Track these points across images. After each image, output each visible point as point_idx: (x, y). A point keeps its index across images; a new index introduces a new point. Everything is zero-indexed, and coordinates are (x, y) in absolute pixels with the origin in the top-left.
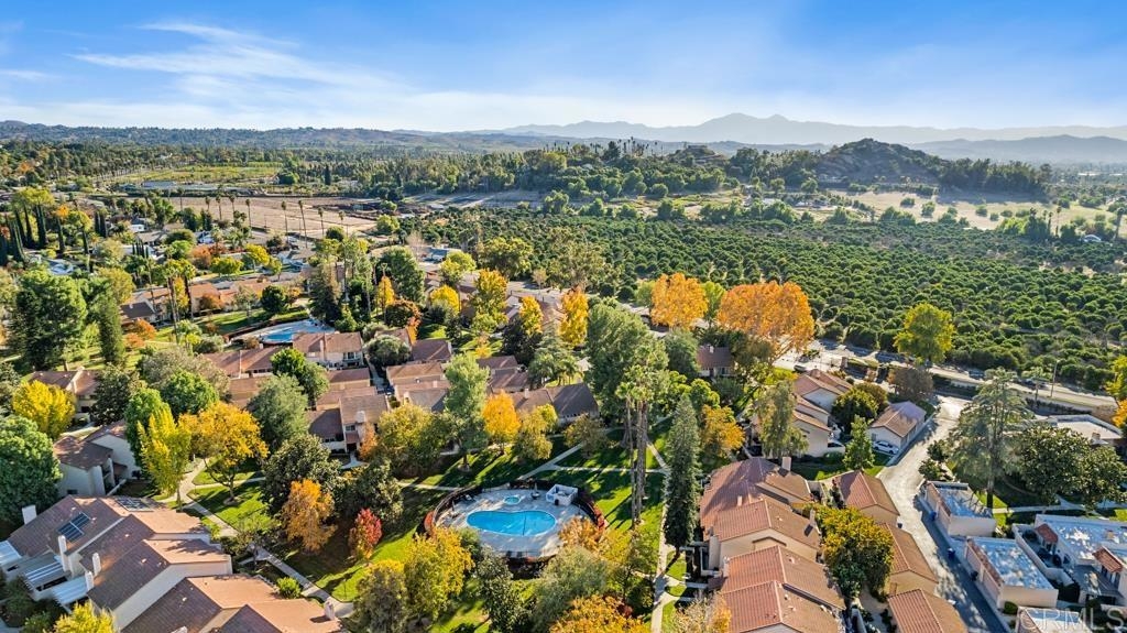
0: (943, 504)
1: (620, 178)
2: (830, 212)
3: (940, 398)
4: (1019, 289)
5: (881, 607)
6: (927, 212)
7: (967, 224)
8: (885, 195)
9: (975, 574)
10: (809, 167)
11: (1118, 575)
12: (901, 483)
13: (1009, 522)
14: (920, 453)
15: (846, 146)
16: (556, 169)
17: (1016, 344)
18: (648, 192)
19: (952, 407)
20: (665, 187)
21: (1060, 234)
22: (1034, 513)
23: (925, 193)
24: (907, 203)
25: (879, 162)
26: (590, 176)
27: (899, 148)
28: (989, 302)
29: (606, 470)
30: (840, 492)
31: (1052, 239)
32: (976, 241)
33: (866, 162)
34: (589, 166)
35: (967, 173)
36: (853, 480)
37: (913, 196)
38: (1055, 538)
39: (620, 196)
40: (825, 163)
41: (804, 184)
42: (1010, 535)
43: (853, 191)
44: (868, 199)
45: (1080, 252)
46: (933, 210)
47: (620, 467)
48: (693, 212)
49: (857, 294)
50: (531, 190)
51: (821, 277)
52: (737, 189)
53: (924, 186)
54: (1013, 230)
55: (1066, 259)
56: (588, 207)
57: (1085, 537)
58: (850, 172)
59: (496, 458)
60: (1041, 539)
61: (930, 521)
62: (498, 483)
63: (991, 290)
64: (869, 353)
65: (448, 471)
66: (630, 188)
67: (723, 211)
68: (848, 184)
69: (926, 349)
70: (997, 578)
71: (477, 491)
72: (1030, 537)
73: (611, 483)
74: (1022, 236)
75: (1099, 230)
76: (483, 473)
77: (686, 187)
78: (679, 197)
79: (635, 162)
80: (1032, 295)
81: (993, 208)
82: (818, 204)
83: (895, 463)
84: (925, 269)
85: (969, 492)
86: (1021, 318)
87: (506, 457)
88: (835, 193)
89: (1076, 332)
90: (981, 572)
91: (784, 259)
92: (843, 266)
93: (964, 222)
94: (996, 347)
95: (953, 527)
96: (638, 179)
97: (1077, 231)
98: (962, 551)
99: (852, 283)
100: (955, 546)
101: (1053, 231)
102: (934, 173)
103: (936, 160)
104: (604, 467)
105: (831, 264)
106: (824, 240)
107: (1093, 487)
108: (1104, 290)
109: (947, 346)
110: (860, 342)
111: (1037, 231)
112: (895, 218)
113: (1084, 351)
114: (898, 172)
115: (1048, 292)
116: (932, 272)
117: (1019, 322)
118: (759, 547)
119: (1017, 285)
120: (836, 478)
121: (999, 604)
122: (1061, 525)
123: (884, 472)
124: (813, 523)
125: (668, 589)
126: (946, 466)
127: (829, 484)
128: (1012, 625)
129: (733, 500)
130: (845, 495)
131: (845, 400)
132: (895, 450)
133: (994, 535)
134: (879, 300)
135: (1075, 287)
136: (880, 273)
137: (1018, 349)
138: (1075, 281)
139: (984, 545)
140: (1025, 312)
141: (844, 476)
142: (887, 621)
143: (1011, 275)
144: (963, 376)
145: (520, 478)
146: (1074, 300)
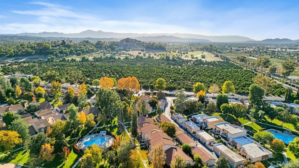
0: (177, 118)
1: (68, 50)
2: (124, 57)
3: (166, 97)
4: (170, 72)
6: (144, 55)
7: (154, 58)
8: (134, 51)
9: (187, 129)
10: (116, 45)
11: (207, 123)
12: (167, 114)
13: (187, 118)
14: (168, 109)
15: (123, 40)
16: (48, 48)
17: (175, 84)
18: (76, 54)
19: (169, 99)
20: (81, 52)
21: (172, 59)
22: (191, 116)
23: (143, 51)
24: (140, 53)
25: (131, 44)
26: (59, 50)
27: (135, 40)
28: (166, 75)
29: (109, 126)
30: (158, 119)
31: (171, 60)
32: (157, 62)
33: (128, 44)
34: (58, 47)
35: (151, 45)
36: (160, 117)
37: (140, 51)
38: (196, 119)
39: (69, 55)
40: (119, 44)
41: (116, 50)
42: (189, 121)
43: (127, 51)
44: (131, 52)
45: (177, 63)
46: (146, 55)
47: (111, 124)
48: (91, 58)
49: (140, 77)
50: (41, 55)
51: (131, 74)
52: (99, 51)
53: (142, 49)
54: (163, 59)
55: (175, 64)
56: (62, 59)
57: (200, 118)
58: (125, 46)
59: (81, 129)
60: (193, 119)
61: (175, 121)
62: (86, 134)
63: (165, 73)
64: (149, 90)
65: (71, 135)
66: (71, 53)
67: (99, 58)
68: (125, 49)
69: (161, 88)
70: (191, 128)
71: (82, 138)
72: (192, 120)
73: (112, 128)
74: (165, 60)
75: (178, 58)
76: (80, 133)
77: (86, 52)
78: (85, 55)
79: (71, 45)
80: (173, 73)
81: (157, 54)
82: (120, 55)
83: (164, 112)
84: (151, 69)
85: (180, 114)
86: (173, 78)
87: (84, 128)
88: (123, 52)
89: (183, 80)
90: (188, 128)
91: (120, 70)
92: (134, 70)
93: (153, 57)
94: (172, 85)
95: (180, 121)
96: (73, 50)
97: (175, 58)
98: (183, 125)
99: (138, 74)
100: (181, 125)
101: (170, 58)
102: (144, 46)
103: (143, 43)
104: (108, 125)
105: (131, 70)
106: (126, 64)
107: (198, 109)
108: (184, 71)
109: (165, 86)
110: (146, 88)
111: (168, 59)
112: (139, 57)
113: (186, 84)
114: (136, 46)
115: (175, 72)
116: (152, 70)
117: (173, 79)
118: (153, 133)
119: (169, 71)
120: (156, 117)
121: (192, 133)
122: (196, 117)
123: (163, 114)
124: (159, 126)
125: (137, 146)
126: (174, 111)
127: (155, 118)
128: (195, 135)
129: (141, 126)
130: (160, 120)
131: (152, 100)
132: (163, 109)
133: (187, 121)
134: (145, 78)
135: (179, 71)
136: (142, 71)
137: (176, 85)
138: (178, 69)
139: (187, 123)
140: (173, 77)
141: (158, 116)
142: (177, 140)
143: (167, 69)
144: (168, 92)
145: (90, 132)
146: (180, 73)
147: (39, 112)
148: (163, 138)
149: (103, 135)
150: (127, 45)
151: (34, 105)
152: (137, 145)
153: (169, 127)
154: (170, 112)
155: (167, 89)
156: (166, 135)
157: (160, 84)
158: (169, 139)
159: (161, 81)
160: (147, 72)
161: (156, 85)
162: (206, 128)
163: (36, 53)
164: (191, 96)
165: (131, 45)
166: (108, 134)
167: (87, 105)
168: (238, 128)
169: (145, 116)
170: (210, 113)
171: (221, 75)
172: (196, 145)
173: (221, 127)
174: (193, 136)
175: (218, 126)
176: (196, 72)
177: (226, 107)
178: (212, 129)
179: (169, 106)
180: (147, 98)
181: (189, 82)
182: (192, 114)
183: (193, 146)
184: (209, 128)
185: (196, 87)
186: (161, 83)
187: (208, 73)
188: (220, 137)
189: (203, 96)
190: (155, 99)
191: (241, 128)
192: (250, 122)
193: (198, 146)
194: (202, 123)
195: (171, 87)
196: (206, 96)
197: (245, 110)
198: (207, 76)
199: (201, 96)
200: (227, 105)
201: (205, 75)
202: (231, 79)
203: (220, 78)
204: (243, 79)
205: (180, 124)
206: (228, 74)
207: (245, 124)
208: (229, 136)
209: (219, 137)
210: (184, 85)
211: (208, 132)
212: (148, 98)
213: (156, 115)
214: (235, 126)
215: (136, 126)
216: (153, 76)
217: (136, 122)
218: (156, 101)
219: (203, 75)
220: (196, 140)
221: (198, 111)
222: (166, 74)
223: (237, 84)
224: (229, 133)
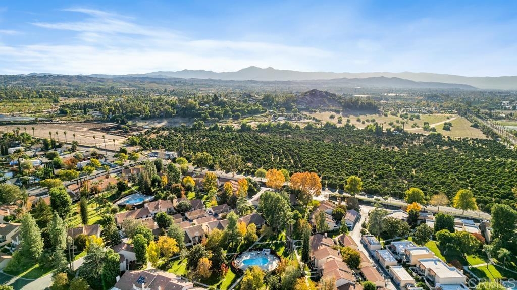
0: (368, 242)
1: (221, 112)
2: (305, 123)
3: (360, 206)
5: (359, 271)
6: (340, 122)
7: (355, 127)
8: (323, 113)
9: (379, 260)
10: (294, 101)
11: (409, 255)
12: (355, 235)
13: (385, 244)
14: (358, 227)
15: (306, 93)
16: (194, 107)
17: (379, 184)
18: (233, 116)
19: (365, 210)
20: (240, 114)
21: (386, 131)
22: (390, 241)
23: (338, 112)
24: (332, 117)
25: (319, 99)
26: (209, 111)
27: (326, 93)
29: (274, 242)
30: (341, 241)
31: (384, 134)
32: (359, 135)
33: (315, 99)
34: (207, 105)
35: (352, 103)
36: (344, 237)
37: (333, 113)
38: (396, 247)
39: (223, 119)
40: (299, 100)
41: (293, 110)
42: (385, 248)
43: (311, 112)
44: (317, 115)
46: (342, 120)
47: (277, 240)
48: (254, 124)
49: (326, 166)
50: (185, 117)
52: (267, 112)
53: (337, 109)
54: (371, 130)
56: (213, 126)
58: (310, 103)
59: (240, 242)
60: (392, 248)
61: (366, 247)
62: (245, 250)
64: (336, 191)
65: (228, 248)
66: (226, 115)
67: (266, 126)
68: (309, 109)
69: (355, 190)
70: (384, 260)
71: (241, 254)
72: (390, 248)
73: (278, 246)
74: (374, 133)
75: (398, 129)
76: (238, 248)
77: (248, 113)
78: (245, 118)
79: (225, 103)
82: (300, 119)
83: (352, 230)
84: (345, 152)
85: (374, 237)
86: (379, 172)
87: (243, 241)
88: (305, 113)
94: (373, 186)
95: (372, 247)
96: (228, 111)
97: (392, 129)
98: (375, 254)
101: (383, 130)
102: (340, 103)
103: (340, 98)
104: (272, 241)
106: (307, 138)
107: (403, 233)
108: (401, 158)
109: (361, 188)
110: (332, 187)
111: (379, 131)
113: (398, 185)
114: (327, 103)
115: (385, 160)
117: (378, 175)
118: (329, 260)
120: (339, 236)
121: (385, 266)
122: (397, 244)
123: (350, 234)
124: (339, 251)
125: (306, 275)
126: (366, 230)
127: (337, 239)
128: (388, 271)
129: (315, 248)
130: (343, 242)
131: (336, 211)
132: (352, 226)
133: (382, 249)
134: (333, 168)
136: (331, 155)
137: (379, 186)
139: (380, 252)
140: (380, 170)
141: (341, 237)
142: (361, 275)
144: (365, 198)
145: (250, 248)
147: (190, 214)
149: (266, 254)
150: (312, 102)
151: (185, 204)
152: (307, 272)
153: (351, 256)
154: (361, 232)
156: (345, 266)
157: (352, 184)
158: (347, 272)
159: (355, 179)
160: (338, 157)
162: (407, 263)
163: (178, 115)
165: (318, 101)
166: (273, 253)
167: (248, 209)
168: (454, 270)
170: (421, 240)
172: (386, 285)
173: (427, 265)
174: (385, 272)
175: (422, 263)
177: (444, 235)
178: (415, 266)
179: (362, 221)
180: (330, 205)
181: (405, 181)
182: (392, 238)
183: (381, 285)
184: (412, 263)
185: (409, 194)
188: (424, 279)
189: (416, 213)
190: (342, 210)
191: (459, 271)
192: (486, 264)
193: (388, 287)
194: (403, 254)
195: (371, 190)
199: (412, 211)
200: (446, 232)
205: (372, 252)
208: (436, 280)
209: (422, 278)
211: (409, 269)
212: (332, 206)
213: (339, 234)
214: (450, 267)
215: (308, 248)
216: (347, 166)
217: (308, 243)
218: (343, 212)
220: (388, 279)
221: (403, 236)
222: (369, 164)
224: (436, 276)
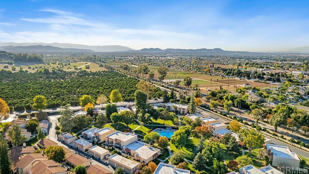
0: (65, 138)
3: (48, 117)
5: (65, 163)
7: (28, 72)
11: (99, 136)
12: (52, 137)
13: (77, 136)
14: (53, 130)
19: (53, 119)
21: (52, 72)
22: (81, 132)
23: (11, 64)
24: (5, 67)
30: (41, 145)
32: (33, 76)
35: (22, 57)
36: (43, 141)
38: (87, 135)
42: (79, 138)
45: (58, 76)
46: (15, 69)
49: (9, 97)
53: (9, 62)
54: (41, 72)
55: (56, 78)
57: (91, 133)
60: (84, 136)
61: (63, 142)
63: (45, 88)
64: (24, 112)
69: (41, 107)
70: (82, 146)
72: (82, 137)
74: (44, 73)
75: (59, 70)
80: (54, 88)
81: (32, 66)
83: (48, 134)
84: (24, 86)
85: (68, 134)
89: (68, 94)
90: (79, 147)
93: (26, 71)
94: (54, 102)
95: (69, 141)
97: (55, 71)
98: (73, 145)
101: (50, 71)
102: (11, 58)
103: (10, 54)
107: (88, 123)
108: (67, 84)
109: (46, 104)
110: (19, 109)
111: (46, 72)
112: (5, 72)
113: (71, 98)
115: (57, 86)
116: (27, 87)
117: (55, 95)
118: (34, 165)
119: (50, 86)
120: (37, 143)
121: (84, 151)
122: (86, 132)
123: (47, 137)
124: (43, 153)
126: (60, 131)
127: (36, 145)
128: (88, 153)
129: (16, 159)
130: (43, 145)
131: (29, 124)
132: (46, 132)
133: (76, 139)
134: (17, 97)
135: (62, 84)
136: (12, 89)
137: (59, 101)
138: (61, 83)
139: (77, 142)
140: (55, 92)
141: (40, 142)
142: (68, 164)
143: (47, 84)
144: (51, 111)
146: (63, 87)
148: (49, 167)
153: (56, 152)
154: (56, 133)
155: (48, 107)
156: (53, 163)
157: (38, 102)
158: (57, 166)
159: (40, 98)
160: (19, 89)
161: (34, 105)
162: (99, 142)
164: (78, 111)
168: (129, 134)
169: (22, 145)
170: (100, 125)
171: (107, 84)
172: (91, 163)
173: (114, 137)
174: (86, 155)
175: (110, 137)
176: (81, 84)
177: (115, 116)
178: (105, 142)
179: (54, 126)
180: (22, 122)
181: (75, 96)
182: (82, 130)
183: (87, 165)
184: (102, 141)
185: (82, 100)
186: (40, 101)
187: (94, 84)
189: (92, 109)
190: (34, 122)
191: (132, 134)
192: (139, 126)
193: (92, 164)
194: (94, 137)
195: (54, 104)
196: (95, 108)
197: (134, 116)
198: (93, 87)
199: (89, 109)
200: (116, 114)
201: (91, 86)
202: (118, 87)
203: (107, 87)
204: (128, 87)
205: (70, 144)
206: (114, 83)
207: (135, 130)
208: (122, 144)
209: (113, 148)
210: (69, 99)
211: (101, 145)
212: (24, 122)
213: (37, 141)
214: (126, 134)
215: (7, 162)
216: (29, 94)
217: (7, 156)
218: (36, 123)
219: (89, 87)
220: (90, 158)
221: (88, 126)
222: (46, 90)
223: (123, 92)
224: (121, 142)
